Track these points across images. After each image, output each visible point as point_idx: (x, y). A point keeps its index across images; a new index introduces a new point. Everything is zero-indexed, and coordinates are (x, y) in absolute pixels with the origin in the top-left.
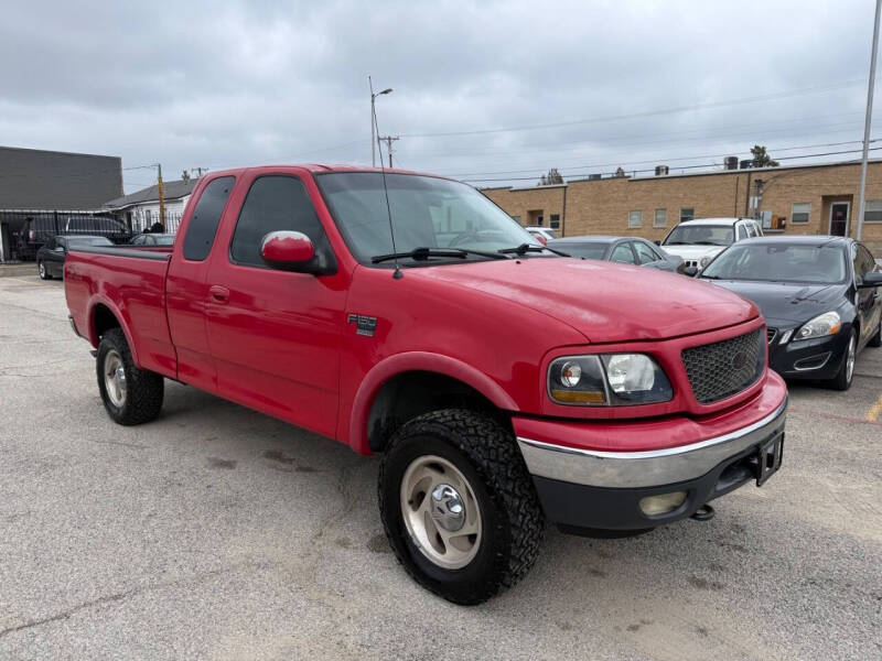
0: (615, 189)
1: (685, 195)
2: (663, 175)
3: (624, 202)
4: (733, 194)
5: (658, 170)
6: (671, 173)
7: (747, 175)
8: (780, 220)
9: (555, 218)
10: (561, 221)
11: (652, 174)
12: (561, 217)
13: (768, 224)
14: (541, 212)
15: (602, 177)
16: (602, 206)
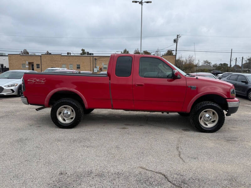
0: (57, 58)
1: (77, 61)
2: (69, 55)
3: (60, 62)
4: (90, 61)
5: (68, 53)
6: (72, 55)
7: (92, 57)
8: (101, 68)
9: (38, 65)
10: (40, 66)
11: (66, 55)
12: (40, 65)
13: (98, 69)
14: (33, 63)
15: (52, 54)
16: (54, 62)
